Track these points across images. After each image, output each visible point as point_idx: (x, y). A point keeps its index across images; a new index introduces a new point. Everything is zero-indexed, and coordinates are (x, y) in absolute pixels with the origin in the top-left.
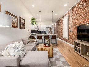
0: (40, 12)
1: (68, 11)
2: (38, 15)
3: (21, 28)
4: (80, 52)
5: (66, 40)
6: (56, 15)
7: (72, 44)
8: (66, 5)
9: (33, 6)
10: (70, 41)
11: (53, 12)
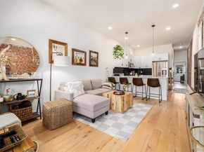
3: (91, 65)
6: (168, 29)
9: (110, 28)
11: (153, 26)
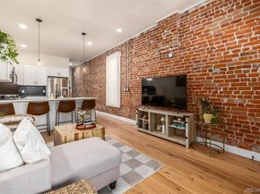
0: (39, 20)
1: (120, 44)
2: (23, 26)
4: (147, 129)
5: (115, 111)
7: (130, 117)
8: (119, 30)
10: (123, 111)
11: (84, 34)
